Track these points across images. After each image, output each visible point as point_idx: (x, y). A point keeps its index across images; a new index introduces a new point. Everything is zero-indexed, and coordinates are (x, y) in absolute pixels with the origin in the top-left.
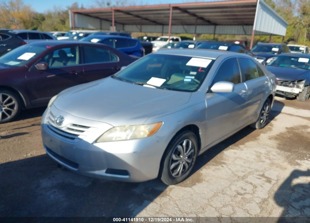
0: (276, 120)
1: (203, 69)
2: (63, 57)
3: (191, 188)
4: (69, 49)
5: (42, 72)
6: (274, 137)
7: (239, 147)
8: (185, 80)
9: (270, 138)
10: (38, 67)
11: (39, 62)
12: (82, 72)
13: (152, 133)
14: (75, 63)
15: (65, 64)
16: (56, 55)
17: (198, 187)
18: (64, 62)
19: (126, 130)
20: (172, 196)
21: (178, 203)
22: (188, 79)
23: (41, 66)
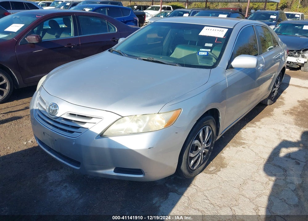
0: (285, 93)
1: (219, 39)
2: (55, 28)
3: (216, 174)
4: (61, 19)
5: (33, 45)
6: (289, 112)
7: (255, 124)
8: (200, 53)
9: (285, 113)
10: (29, 40)
11: (29, 34)
12: (78, 45)
13: (170, 123)
14: (71, 35)
15: (57, 37)
16: (47, 26)
17: (223, 174)
18: (56, 34)
19: (138, 121)
20: (199, 186)
21: (207, 195)
22: (203, 52)
23: (32, 39)
